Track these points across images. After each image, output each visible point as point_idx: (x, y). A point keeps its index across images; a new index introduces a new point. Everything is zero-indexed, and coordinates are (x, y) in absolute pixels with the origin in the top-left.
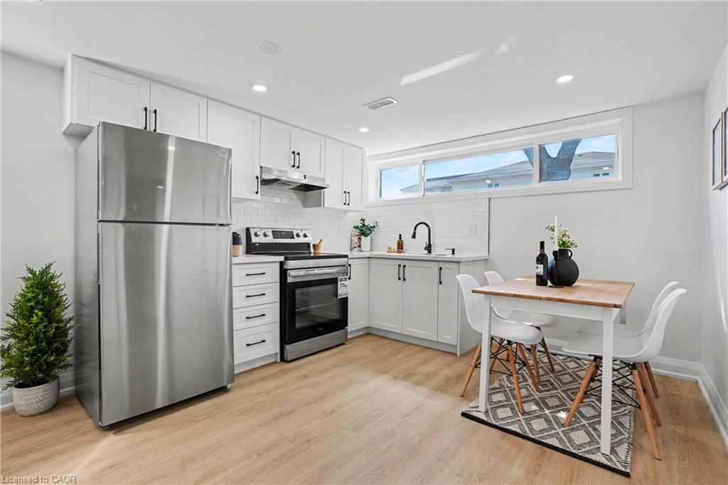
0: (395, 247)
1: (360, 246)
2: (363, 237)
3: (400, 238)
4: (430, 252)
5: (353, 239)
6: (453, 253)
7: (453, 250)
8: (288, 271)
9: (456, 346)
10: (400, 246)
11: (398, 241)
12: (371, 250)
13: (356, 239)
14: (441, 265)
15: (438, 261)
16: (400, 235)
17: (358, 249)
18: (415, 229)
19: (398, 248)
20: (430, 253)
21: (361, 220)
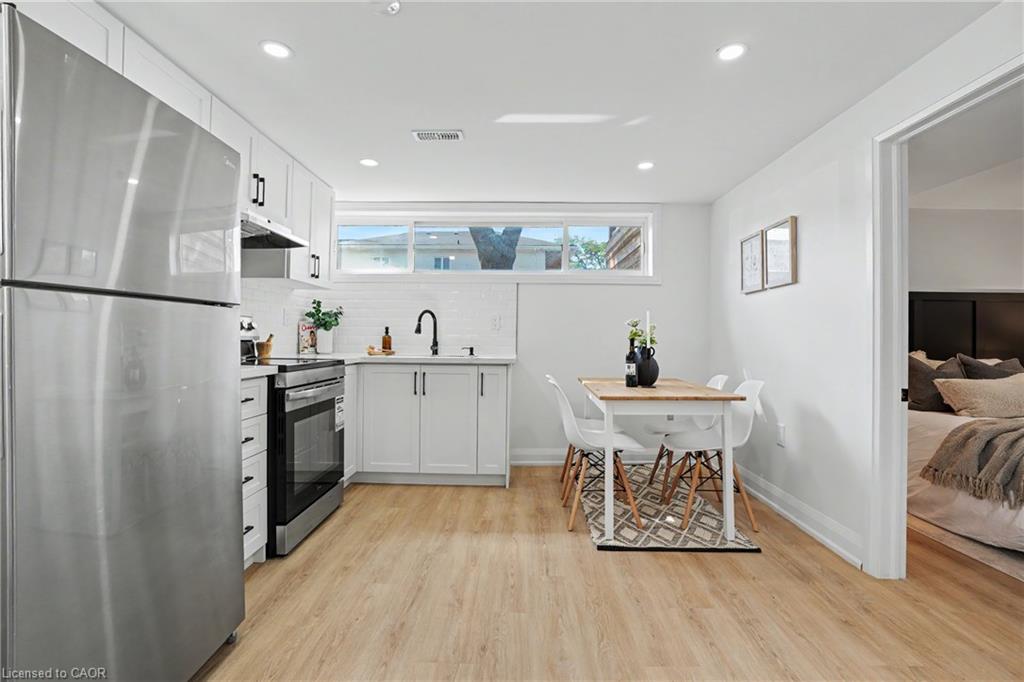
0: (379, 346)
1: (314, 345)
2: (321, 332)
3: (387, 332)
4: (435, 352)
5: (302, 333)
6: (472, 353)
7: (472, 349)
8: (287, 392)
9: (504, 476)
10: (387, 344)
11: (384, 338)
12: (333, 352)
13: (306, 335)
14: (483, 369)
15: (478, 365)
16: (387, 329)
17: (312, 349)
18: (420, 320)
19: (384, 348)
20: (437, 354)
21: (314, 303)
